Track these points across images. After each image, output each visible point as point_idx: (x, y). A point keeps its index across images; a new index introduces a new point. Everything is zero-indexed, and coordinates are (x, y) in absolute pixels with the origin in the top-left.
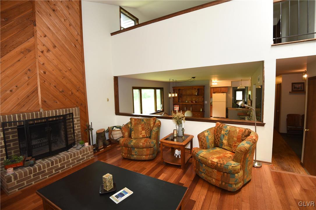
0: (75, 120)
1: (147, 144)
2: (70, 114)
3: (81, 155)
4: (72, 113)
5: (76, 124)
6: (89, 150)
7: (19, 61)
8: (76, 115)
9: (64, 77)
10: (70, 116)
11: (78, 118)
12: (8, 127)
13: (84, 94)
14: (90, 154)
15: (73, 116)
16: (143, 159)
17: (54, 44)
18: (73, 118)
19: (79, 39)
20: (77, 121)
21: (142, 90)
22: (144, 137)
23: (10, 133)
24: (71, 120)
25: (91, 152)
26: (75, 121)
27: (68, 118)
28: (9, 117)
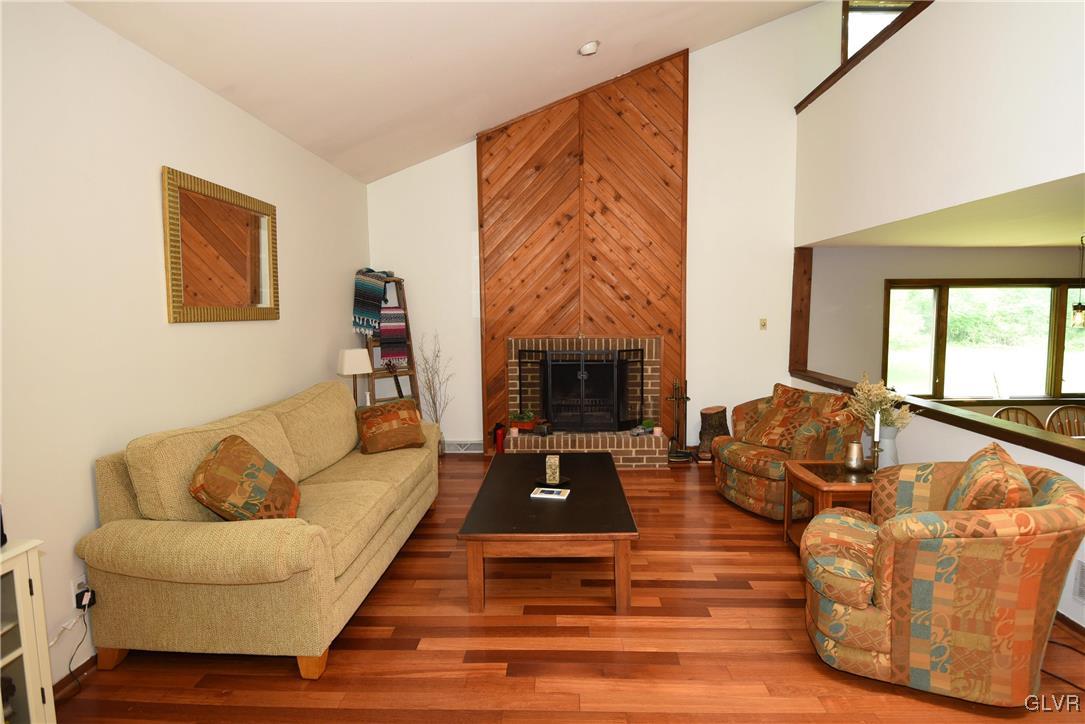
0: (649, 369)
1: (758, 463)
2: (636, 350)
3: (634, 450)
4: (642, 351)
5: (650, 377)
6: (658, 446)
7: (553, 240)
8: (650, 356)
9: (633, 265)
10: (637, 357)
11: (654, 363)
12: (527, 360)
13: (680, 303)
14: (657, 455)
15: (642, 358)
16: (745, 506)
17: (616, 191)
18: (642, 362)
19: (679, 163)
20: (653, 370)
21: (952, 291)
22: (770, 445)
23: (530, 371)
24: (639, 366)
25: (661, 453)
26: (647, 370)
27: (632, 360)
28: (530, 343)
